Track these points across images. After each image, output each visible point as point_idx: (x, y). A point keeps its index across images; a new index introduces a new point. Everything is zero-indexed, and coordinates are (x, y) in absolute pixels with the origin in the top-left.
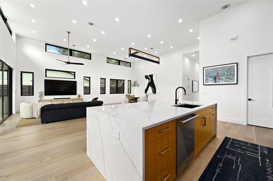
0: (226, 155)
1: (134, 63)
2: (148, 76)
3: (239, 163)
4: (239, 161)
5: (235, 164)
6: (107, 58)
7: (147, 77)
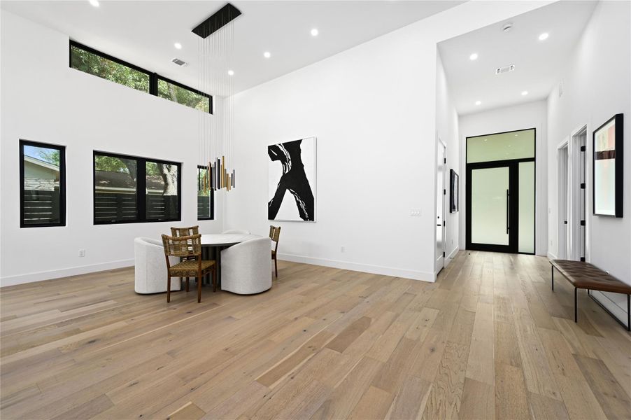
1: (223, 98)
2: (282, 148)
6: (72, 43)
7: (274, 152)
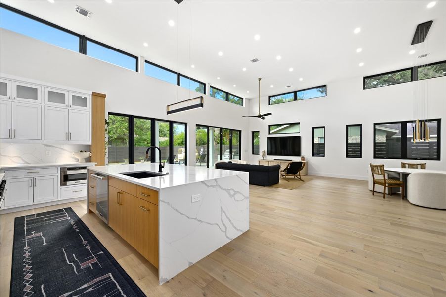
0: (95, 260)
3: (73, 265)
4: (74, 267)
5: (76, 260)
